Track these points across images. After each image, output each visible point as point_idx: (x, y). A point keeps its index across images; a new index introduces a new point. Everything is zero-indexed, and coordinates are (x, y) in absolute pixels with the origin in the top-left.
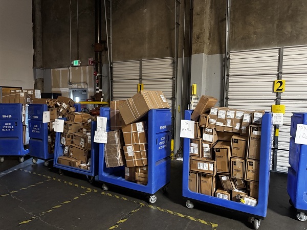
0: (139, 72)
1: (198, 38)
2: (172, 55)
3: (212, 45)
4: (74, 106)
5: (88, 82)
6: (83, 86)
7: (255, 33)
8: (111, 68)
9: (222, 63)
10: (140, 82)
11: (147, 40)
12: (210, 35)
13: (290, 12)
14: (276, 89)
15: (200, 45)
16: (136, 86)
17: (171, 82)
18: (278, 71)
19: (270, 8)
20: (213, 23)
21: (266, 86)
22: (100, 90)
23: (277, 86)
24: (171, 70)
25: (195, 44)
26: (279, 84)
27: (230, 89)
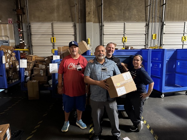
0: (51, 30)
1: (89, 14)
2: (73, 21)
3: (95, 18)
4: (14, 52)
5: (9, 36)
6: (4, 39)
7: (114, 14)
8: (30, 26)
9: (100, 28)
10: (53, 36)
11: (56, 11)
12: (93, 13)
13: (128, 7)
14: (123, 41)
15: (90, 18)
16: (50, 39)
17: (73, 37)
18: (124, 33)
19: (120, 4)
20: (95, 6)
21: (119, 40)
22: (23, 41)
23: (124, 39)
24: (73, 30)
25: (88, 17)
26: (125, 38)
27: (104, 41)
